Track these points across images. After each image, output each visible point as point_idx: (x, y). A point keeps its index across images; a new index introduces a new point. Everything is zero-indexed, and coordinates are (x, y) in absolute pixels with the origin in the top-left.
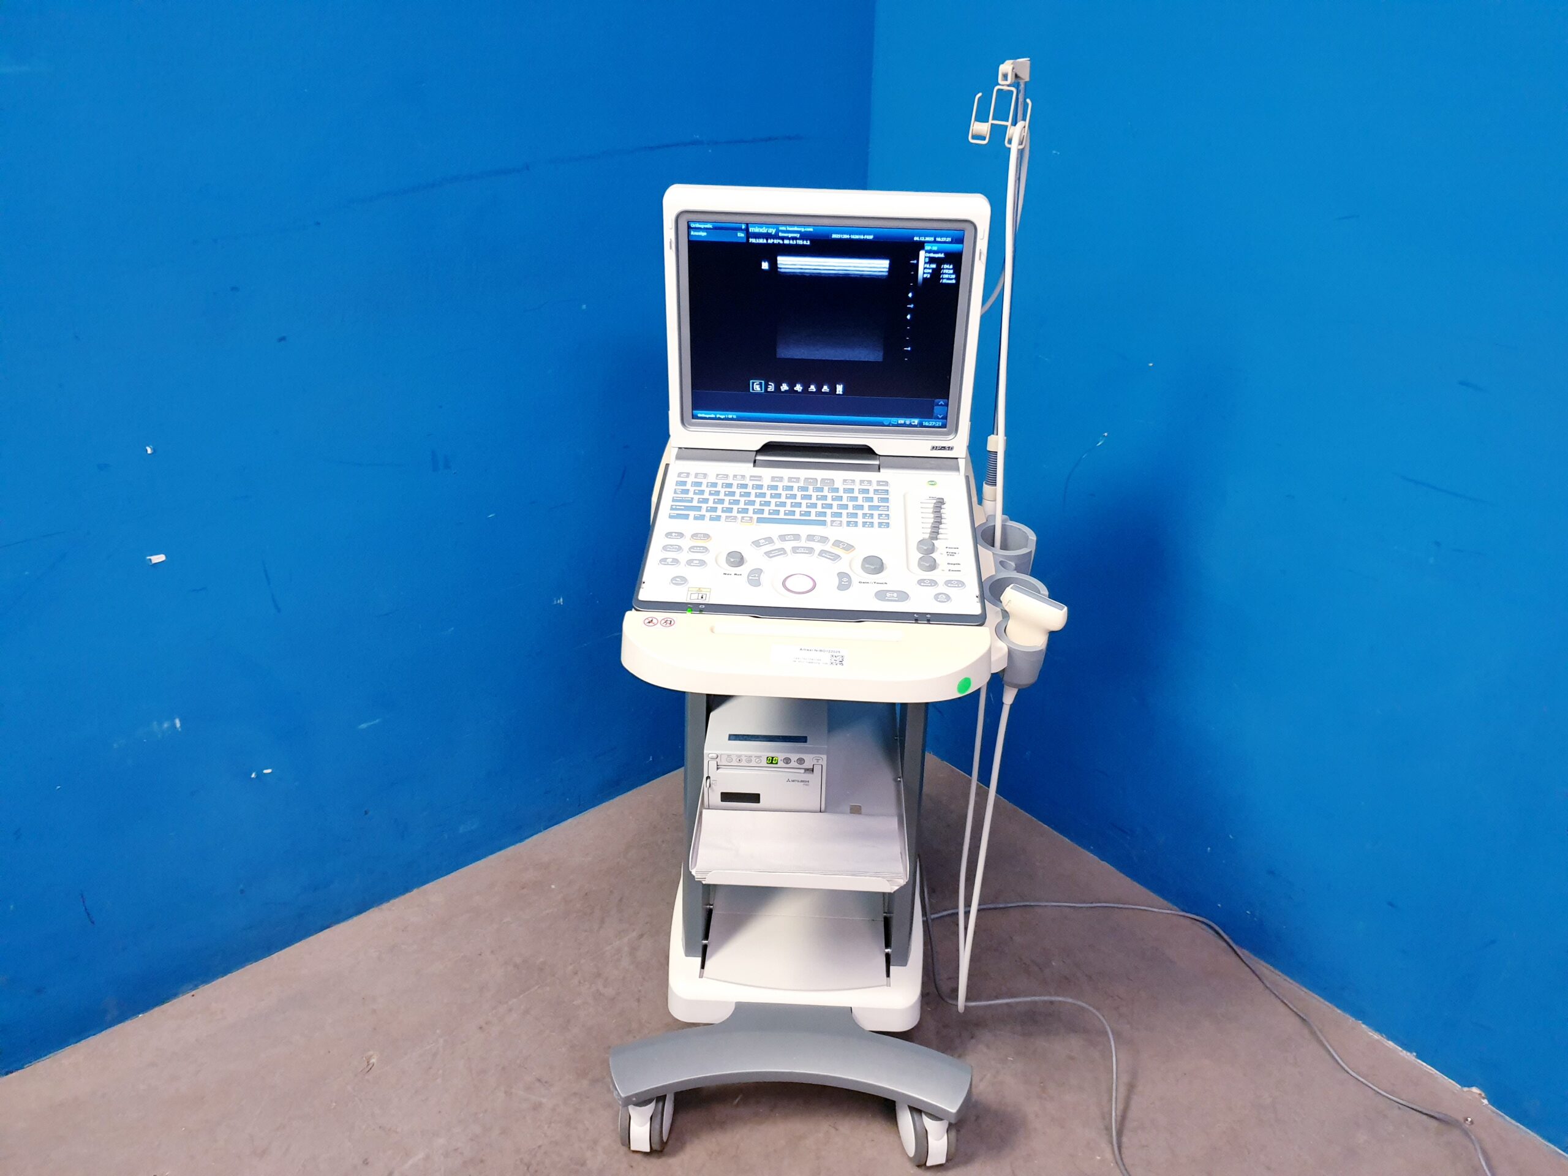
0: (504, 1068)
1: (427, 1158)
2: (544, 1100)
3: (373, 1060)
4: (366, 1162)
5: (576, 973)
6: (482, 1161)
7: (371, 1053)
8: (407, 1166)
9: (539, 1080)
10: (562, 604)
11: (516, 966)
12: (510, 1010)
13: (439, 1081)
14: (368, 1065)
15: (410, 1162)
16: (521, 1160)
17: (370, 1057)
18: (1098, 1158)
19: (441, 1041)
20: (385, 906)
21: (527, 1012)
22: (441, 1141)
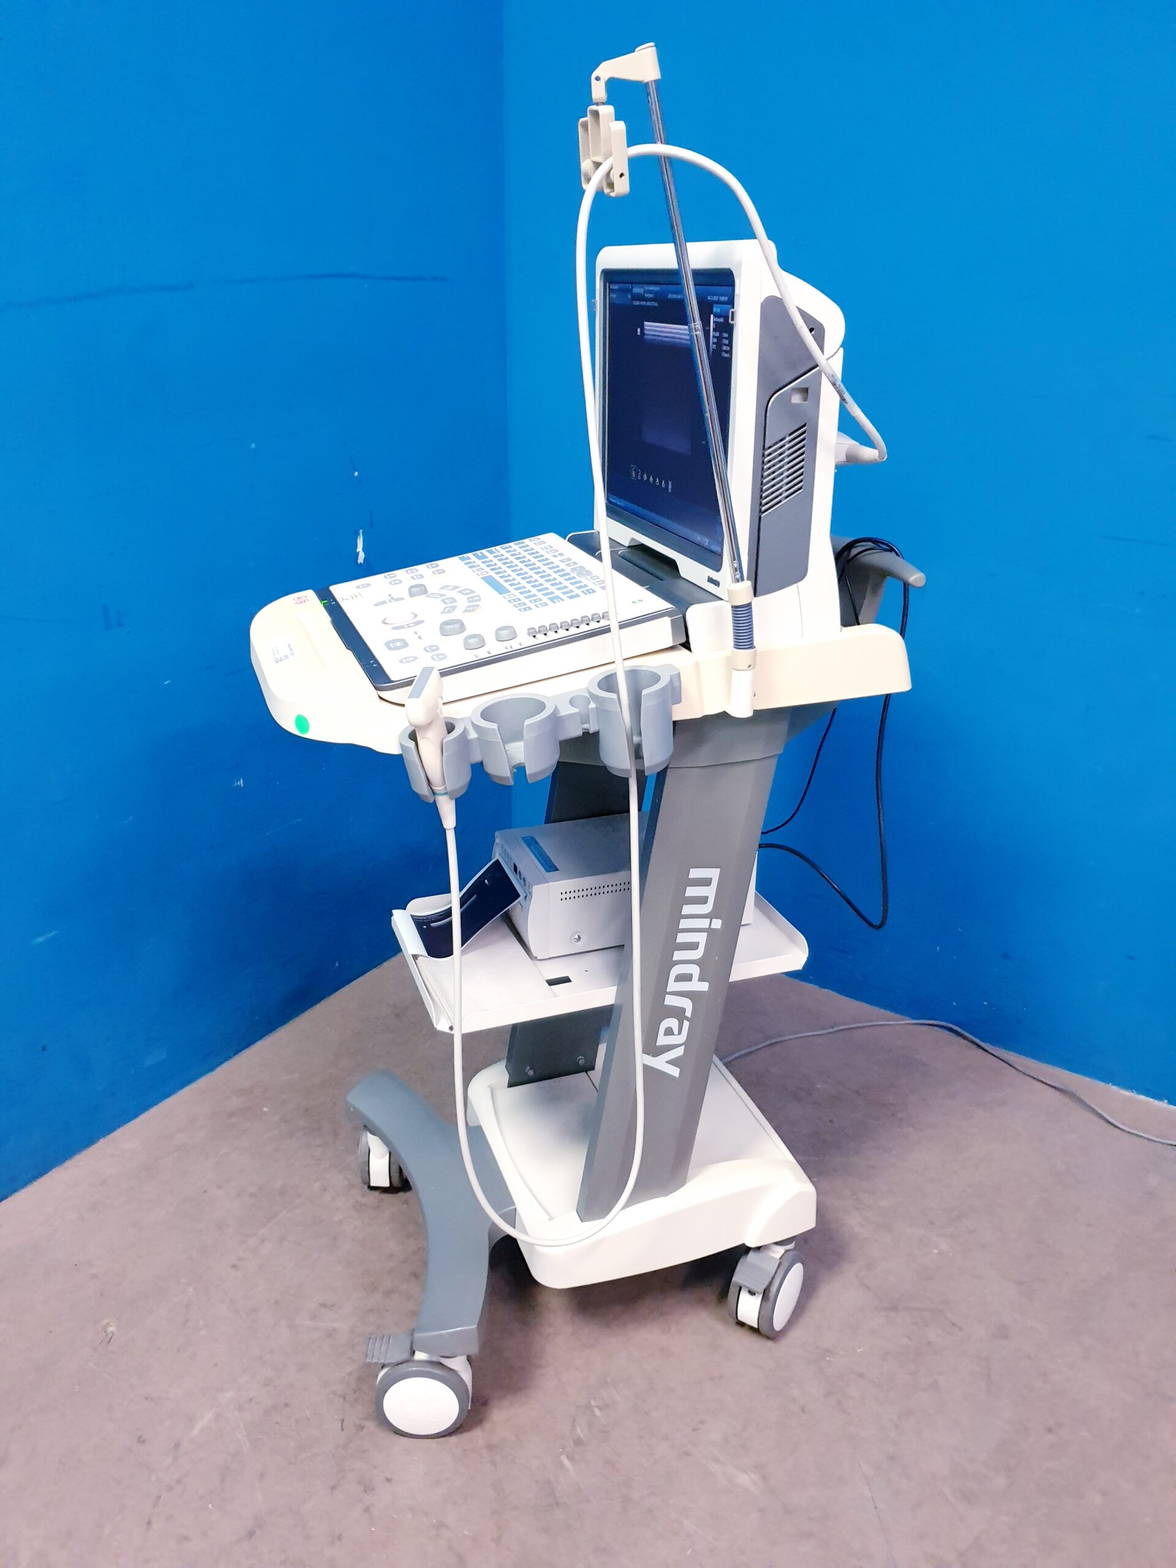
0: (277, 1302)
1: (218, 1417)
2: (337, 1325)
3: (110, 1329)
4: (141, 1440)
5: (325, 1190)
6: (287, 1405)
7: (105, 1322)
8: (195, 1432)
9: (324, 1305)
10: (242, 786)
11: (251, 1195)
12: (263, 1241)
13: (203, 1332)
14: (107, 1335)
15: (198, 1427)
16: (334, 1393)
17: (107, 1325)
18: (936, 1251)
19: (191, 1289)
20: (68, 1164)
21: (282, 1239)
22: (229, 1395)
